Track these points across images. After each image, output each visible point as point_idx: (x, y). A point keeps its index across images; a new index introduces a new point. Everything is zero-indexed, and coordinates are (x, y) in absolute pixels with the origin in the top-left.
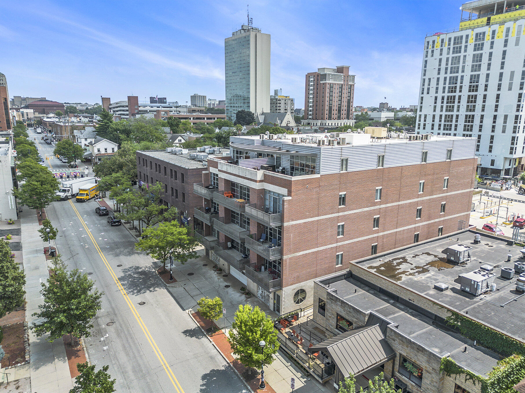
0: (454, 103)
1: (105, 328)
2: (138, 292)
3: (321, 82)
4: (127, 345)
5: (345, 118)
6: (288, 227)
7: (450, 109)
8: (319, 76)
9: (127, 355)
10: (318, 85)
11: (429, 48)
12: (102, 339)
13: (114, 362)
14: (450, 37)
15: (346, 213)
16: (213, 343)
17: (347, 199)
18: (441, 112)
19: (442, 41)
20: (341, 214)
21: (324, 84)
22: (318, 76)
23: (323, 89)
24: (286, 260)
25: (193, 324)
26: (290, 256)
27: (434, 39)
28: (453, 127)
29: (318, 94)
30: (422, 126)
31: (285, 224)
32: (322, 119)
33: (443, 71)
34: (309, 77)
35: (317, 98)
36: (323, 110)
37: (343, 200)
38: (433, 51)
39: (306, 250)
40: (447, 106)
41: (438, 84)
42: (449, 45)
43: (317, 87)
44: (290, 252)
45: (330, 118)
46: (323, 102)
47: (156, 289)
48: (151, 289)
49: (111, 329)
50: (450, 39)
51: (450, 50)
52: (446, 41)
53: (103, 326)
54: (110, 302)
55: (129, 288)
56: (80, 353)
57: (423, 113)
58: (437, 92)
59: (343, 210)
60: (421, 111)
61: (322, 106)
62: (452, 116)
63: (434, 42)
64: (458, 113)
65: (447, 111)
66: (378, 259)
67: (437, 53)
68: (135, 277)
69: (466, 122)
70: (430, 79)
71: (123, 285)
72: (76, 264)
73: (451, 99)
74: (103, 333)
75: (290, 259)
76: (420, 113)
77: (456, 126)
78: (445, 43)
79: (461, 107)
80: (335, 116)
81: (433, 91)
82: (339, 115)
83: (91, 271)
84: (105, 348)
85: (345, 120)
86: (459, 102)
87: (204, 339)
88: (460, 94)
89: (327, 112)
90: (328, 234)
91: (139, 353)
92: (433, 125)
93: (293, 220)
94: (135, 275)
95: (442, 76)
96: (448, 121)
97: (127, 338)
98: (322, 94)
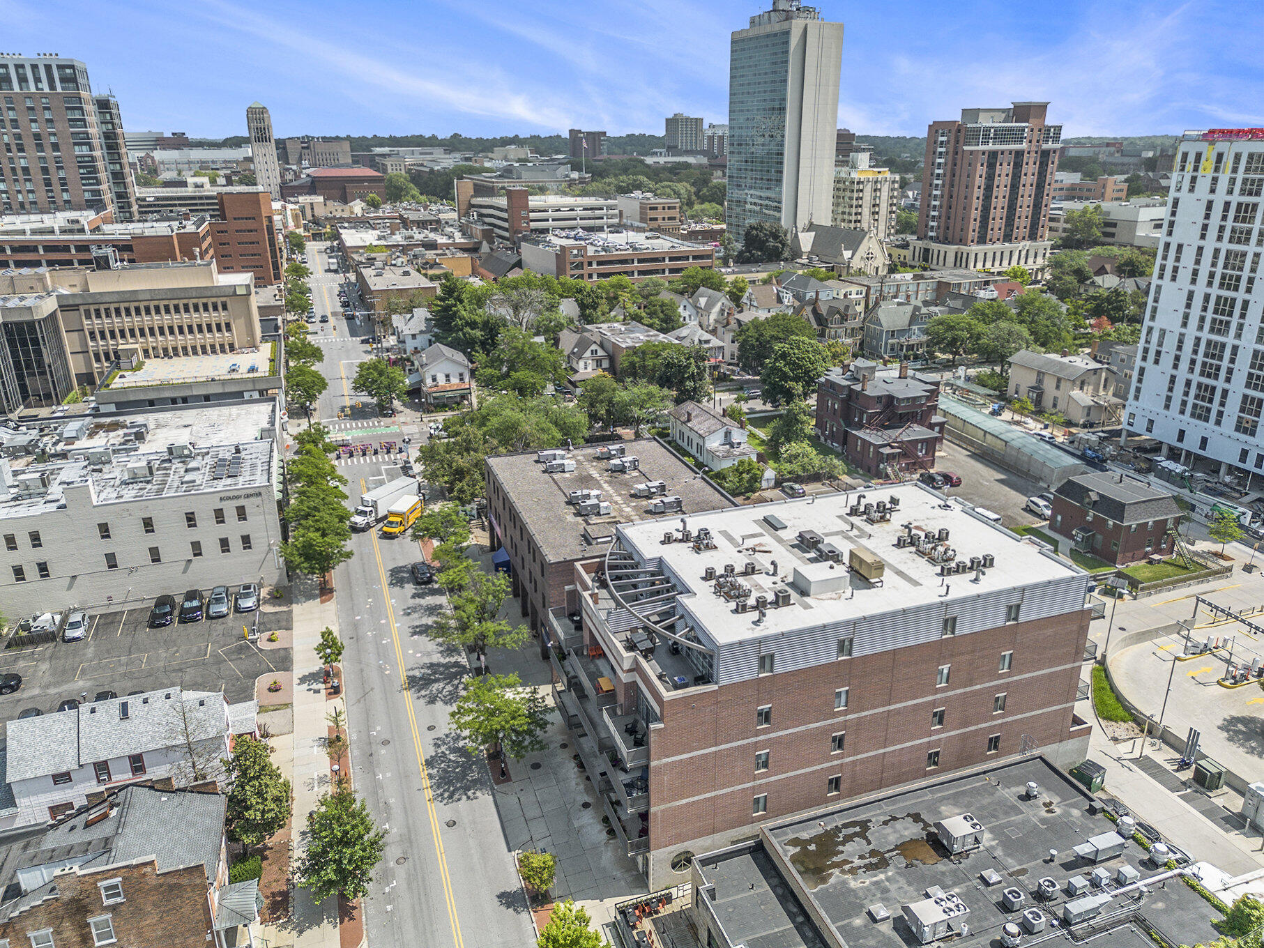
0: (1231, 314)
1: (393, 868)
2: (451, 797)
3: (965, 148)
4: (417, 908)
5: (1024, 238)
6: (660, 767)
7: (1220, 327)
8: (963, 132)
9: (416, 926)
10: (957, 153)
11: (1186, 170)
12: (387, 889)
13: (396, 937)
14: (1239, 150)
15: (772, 735)
16: (535, 925)
17: (773, 715)
18: (1198, 330)
19: (1220, 157)
20: (761, 738)
21: (971, 152)
22: (959, 131)
23: (970, 165)
24: (655, 814)
25: (515, 883)
26: (662, 807)
27: (1200, 151)
28: (1223, 374)
29: (957, 178)
30: (1151, 356)
31: (653, 764)
32: (962, 241)
33: (1212, 233)
34: (937, 131)
35: (953, 186)
36: (965, 219)
37: (766, 717)
38: (1194, 180)
39: (692, 796)
40: (1214, 320)
41: (1198, 262)
42: (1235, 170)
43: (954, 160)
44: (664, 801)
45: (982, 240)
46: (966, 198)
47: (478, 794)
48: (470, 793)
49: (401, 872)
50: (1238, 157)
51: (1234, 184)
52: (1229, 161)
53: (392, 864)
54: (406, 812)
55: (438, 788)
56: (355, 913)
57: (1157, 325)
58: (1194, 281)
59: (764, 732)
60: (1153, 318)
61: (964, 209)
62: (1223, 345)
63: (1198, 157)
64: (1237, 342)
65: (1212, 330)
66: (818, 821)
67: (1203, 185)
68: (450, 761)
69: (1253, 366)
70: (1180, 247)
71: (431, 776)
72: (367, 714)
73: (1225, 305)
74: (390, 878)
75: (663, 811)
76: (1151, 324)
77: (1230, 371)
78: (1226, 163)
79: (1246, 328)
80: (998, 233)
81: (1185, 275)
82: (1008, 229)
83: (388, 737)
84: (389, 908)
85: (1023, 243)
86: (1243, 316)
87: (524, 915)
88: (1247, 297)
89: (974, 225)
90: (737, 770)
91: (432, 925)
92: (1177, 358)
93: (667, 756)
94: (452, 757)
95: (1210, 244)
96: (1213, 357)
97: (419, 895)
98: (964, 178)
